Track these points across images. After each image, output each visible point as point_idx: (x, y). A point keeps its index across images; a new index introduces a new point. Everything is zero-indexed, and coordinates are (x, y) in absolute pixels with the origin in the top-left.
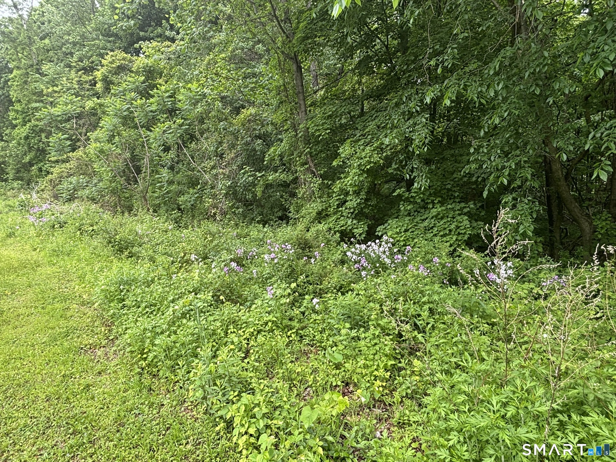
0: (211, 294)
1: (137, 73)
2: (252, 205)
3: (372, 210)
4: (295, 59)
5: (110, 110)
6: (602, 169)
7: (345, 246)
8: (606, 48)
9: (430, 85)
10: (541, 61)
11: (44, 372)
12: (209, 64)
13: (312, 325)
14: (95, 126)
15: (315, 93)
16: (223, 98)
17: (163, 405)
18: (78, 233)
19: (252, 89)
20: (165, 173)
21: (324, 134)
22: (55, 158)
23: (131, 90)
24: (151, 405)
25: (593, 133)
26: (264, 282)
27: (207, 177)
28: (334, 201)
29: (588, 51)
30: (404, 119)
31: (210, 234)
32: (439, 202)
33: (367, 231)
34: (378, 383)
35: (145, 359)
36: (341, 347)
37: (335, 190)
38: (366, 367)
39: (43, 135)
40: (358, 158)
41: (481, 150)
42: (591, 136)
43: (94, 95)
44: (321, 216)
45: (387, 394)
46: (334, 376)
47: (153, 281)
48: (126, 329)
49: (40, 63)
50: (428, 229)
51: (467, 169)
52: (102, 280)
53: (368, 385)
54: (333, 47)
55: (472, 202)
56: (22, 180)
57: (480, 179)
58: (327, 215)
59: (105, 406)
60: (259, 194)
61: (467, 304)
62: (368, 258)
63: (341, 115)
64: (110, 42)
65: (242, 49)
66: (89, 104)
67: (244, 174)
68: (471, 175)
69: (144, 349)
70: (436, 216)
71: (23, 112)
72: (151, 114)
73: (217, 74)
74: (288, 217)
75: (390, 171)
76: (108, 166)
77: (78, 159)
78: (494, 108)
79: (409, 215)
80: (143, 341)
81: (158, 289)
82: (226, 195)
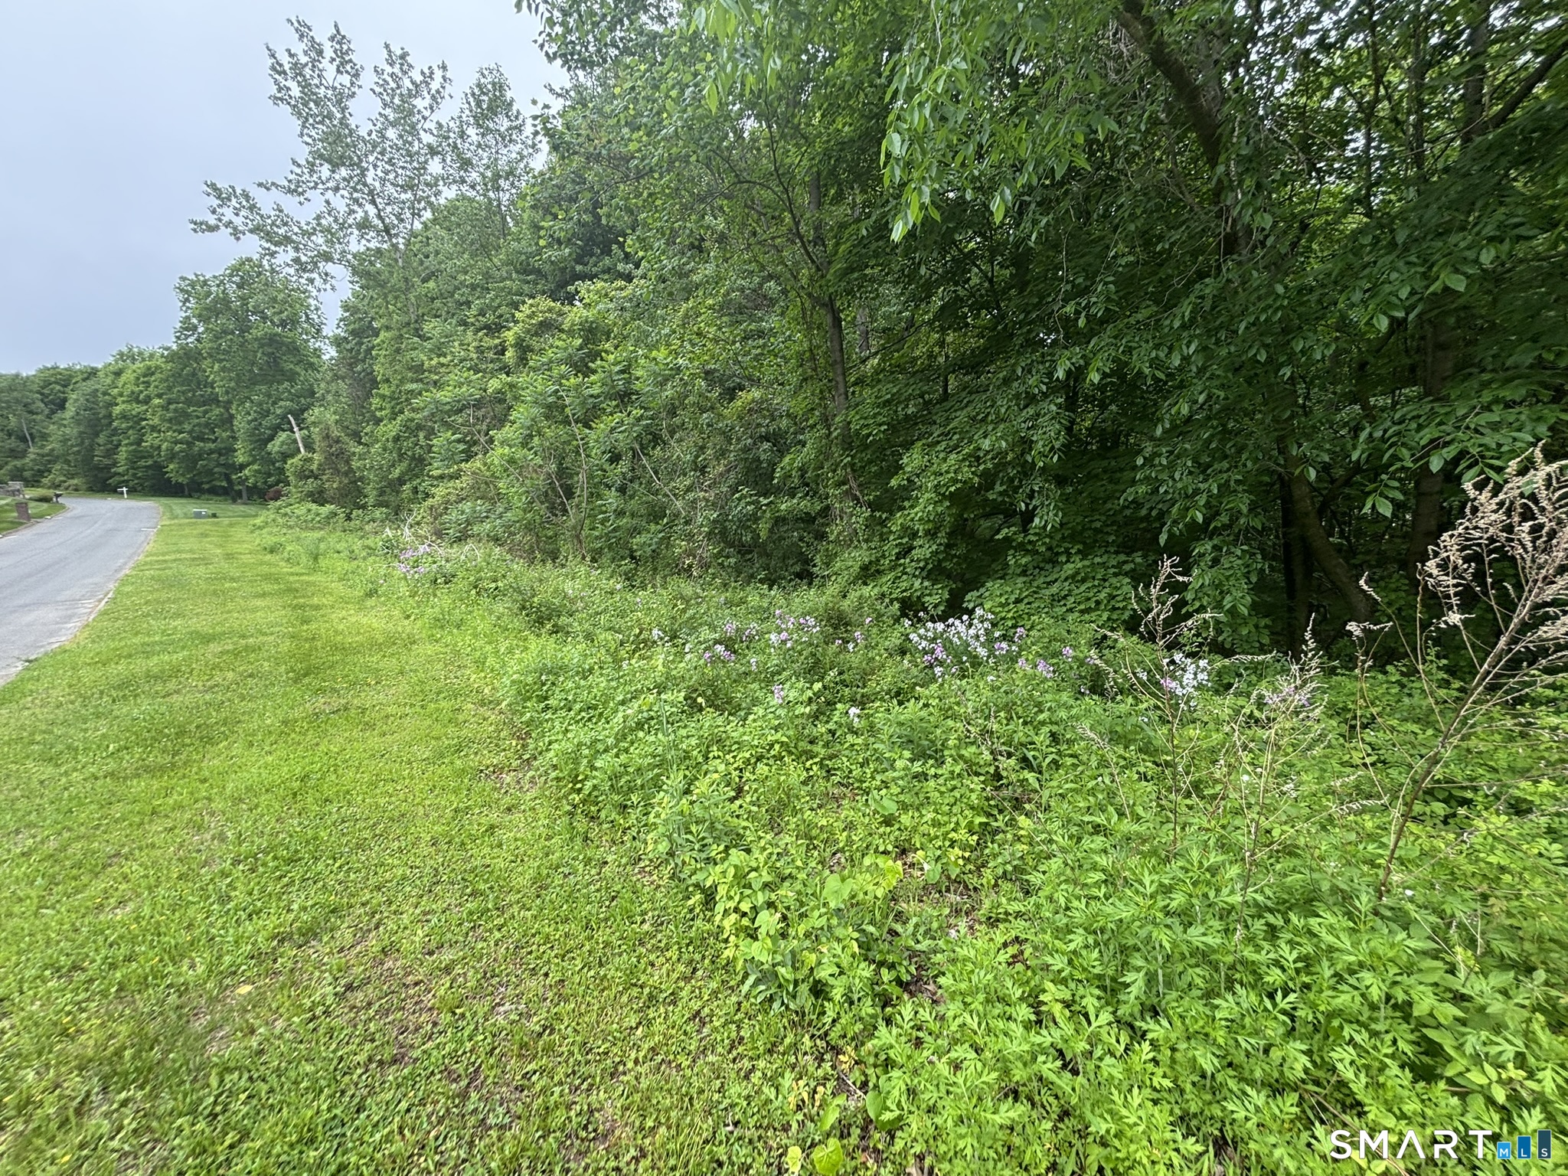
0: (683, 694)
1: (571, 333)
2: (751, 552)
3: (958, 564)
4: (830, 306)
5: (527, 395)
6: (1381, 494)
7: (907, 623)
8: (1394, 275)
9: (1066, 348)
10: (1270, 301)
11: (428, 802)
12: (686, 316)
13: (846, 752)
14: (501, 421)
15: (864, 361)
16: (707, 373)
17: (606, 863)
18: (473, 592)
19: (756, 358)
20: (612, 499)
21: (877, 433)
22: (439, 472)
23: (560, 362)
24: (588, 861)
25: (1368, 430)
26: (769, 679)
27: (679, 504)
28: (891, 548)
29: (1359, 283)
30: (1018, 405)
31: (682, 598)
32: (1079, 552)
33: (947, 601)
34: (957, 851)
35: (579, 791)
36: (895, 790)
37: (893, 529)
38: (936, 824)
39: (421, 435)
40: (935, 473)
41: (1156, 461)
42: (1363, 435)
43: (501, 369)
44: (868, 573)
45: (970, 872)
46: (881, 836)
47: (591, 670)
48: (550, 743)
49: (420, 319)
50: (1056, 599)
51: (1130, 494)
52: (513, 666)
53: (939, 853)
54: (896, 282)
55: (1140, 553)
56: (387, 507)
57: (1154, 513)
58: (878, 572)
59: (518, 859)
60: (763, 535)
61: (1118, 729)
62: (948, 646)
63: (908, 399)
64: (528, 282)
65: (742, 290)
66: (494, 384)
67: (739, 499)
68: (1137, 504)
69: (577, 776)
70: (1073, 577)
71: (392, 398)
72: (591, 400)
73: (699, 334)
74: (812, 574)
75: (991, 496)
76: (522, 485)
77: (474, 473)
78: (1182, 386)
79: (1024, 573)
80: (576, 762)
81: (600, 682)
82: (709, 535)
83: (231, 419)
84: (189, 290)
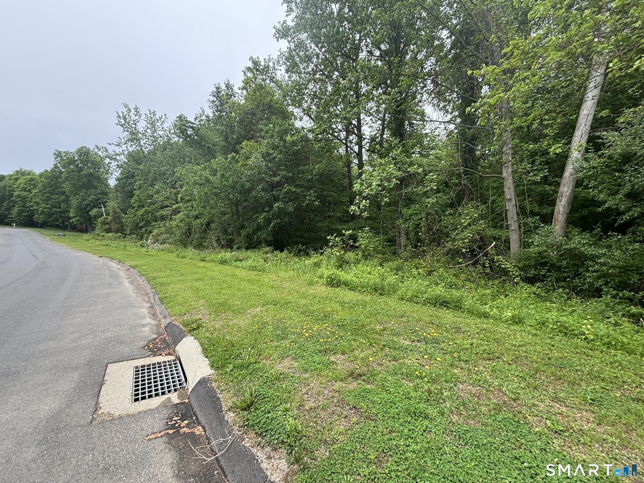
83: (68, 200)
84: (58, 154)
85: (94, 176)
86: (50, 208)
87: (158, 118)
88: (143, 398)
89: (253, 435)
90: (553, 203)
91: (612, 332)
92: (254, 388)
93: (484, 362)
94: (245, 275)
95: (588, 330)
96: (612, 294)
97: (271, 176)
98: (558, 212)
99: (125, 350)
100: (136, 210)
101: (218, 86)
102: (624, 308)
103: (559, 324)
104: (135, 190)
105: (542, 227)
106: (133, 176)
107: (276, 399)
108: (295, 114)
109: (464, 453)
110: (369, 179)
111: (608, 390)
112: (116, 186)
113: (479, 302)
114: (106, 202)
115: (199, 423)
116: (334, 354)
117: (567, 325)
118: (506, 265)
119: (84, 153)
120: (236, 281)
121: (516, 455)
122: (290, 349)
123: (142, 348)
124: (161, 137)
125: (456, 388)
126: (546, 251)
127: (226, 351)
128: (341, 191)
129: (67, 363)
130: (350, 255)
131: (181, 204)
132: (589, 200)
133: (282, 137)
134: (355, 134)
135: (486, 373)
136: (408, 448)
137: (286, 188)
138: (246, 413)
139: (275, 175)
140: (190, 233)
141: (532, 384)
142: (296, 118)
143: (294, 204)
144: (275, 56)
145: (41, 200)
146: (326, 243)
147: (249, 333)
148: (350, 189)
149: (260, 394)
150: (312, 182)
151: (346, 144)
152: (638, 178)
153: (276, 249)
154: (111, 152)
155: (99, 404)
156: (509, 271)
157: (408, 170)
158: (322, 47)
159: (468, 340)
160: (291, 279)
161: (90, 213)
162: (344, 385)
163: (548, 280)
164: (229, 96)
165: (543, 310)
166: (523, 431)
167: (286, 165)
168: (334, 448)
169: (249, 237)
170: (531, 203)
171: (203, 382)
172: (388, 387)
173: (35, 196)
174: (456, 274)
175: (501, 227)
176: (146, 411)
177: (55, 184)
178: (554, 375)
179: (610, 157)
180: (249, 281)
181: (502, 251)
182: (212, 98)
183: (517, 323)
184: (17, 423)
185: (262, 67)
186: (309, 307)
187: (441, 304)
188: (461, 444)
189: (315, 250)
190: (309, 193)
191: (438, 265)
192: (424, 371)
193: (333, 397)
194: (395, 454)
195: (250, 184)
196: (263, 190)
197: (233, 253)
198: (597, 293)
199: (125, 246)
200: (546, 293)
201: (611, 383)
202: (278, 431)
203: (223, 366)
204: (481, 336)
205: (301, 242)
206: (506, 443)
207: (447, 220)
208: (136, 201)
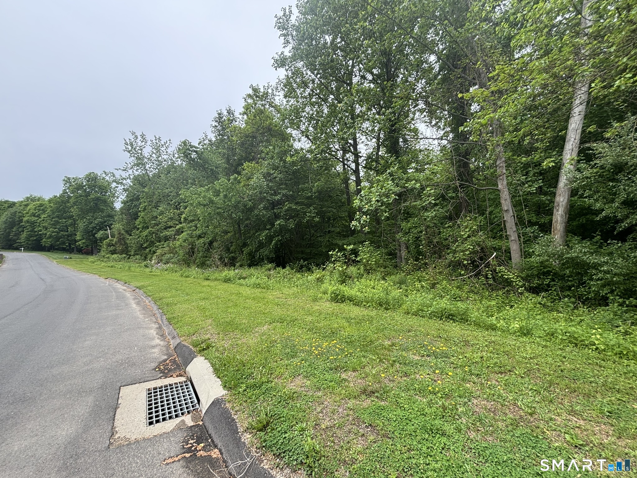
83: (75, 224)
84: (67, 181)
85: (101, 200)
86: (57, 232)
87: (163, 143)
88: (157, 421)
89: (271, 456)
90: (550, 213)
91: (622, 342)
92: (269, 408)
93: (496, 375)
94: (249, 292)
95: (597, 340)
96: (619, 302)
97: (272, 195)
98: (557, 221)
99: (137, 372)
100: (141, 232)
101: (220, 112)
102: (633, 316)
103: (568, 334)
104: (140, 211)
105: (542, 236)
106: (138, 199)
107: (291, 418)
108: (294, 136)
109: (485, 470)
110: (368, 195)
111: (624, 402)
112: (121, 209)
113: (485, 314)
114: (111, 224)
115: (216, 446)
116: (345, 371)
117: (576, 336)
118: (509, 275)
119: (92, 179)
120: (241, 300)
121: (538, 471)
122: (300, 368)
123: (153, 369)
124: (165, 161)
125: (470, 403)
126: (547, 260)
127: (237, 370)
128: (340, 207)
129: (80, 387)
130: (352, 270)
131: (184, 224)
132: (586, 209)
133: (281, 158)
134: (351, 152)
135: (499, 387)
136: (429, 467)
137: (287, 205)
138: (262, 434)
139: (275, 194)
140: (193, 253)
141: (547, 397)
142: (294, 140)
143: (295, 221)
144: (273, 83)
145: (49, 224)
146: (328, 258)
147: (258, 352)
148: (349, 205)
149: (276, 414)
150: (312, 199)
151: (343, 162)
152: (632, 186)
153: (278, 266)
154: (118, 176)
155: (115, 428)
156: (512, 281)
157: (406, 185)
158: (318, 74)
159: (477, 353)
160: (295, 296)
161: (96, 235)
162: (358, 402)
163: (553, 289)
164: (231, 121)
165: (550, 320)
166: (543, 446)
167: (286, 184)
168: (354, 469)
169: (251, 255)
170: (528, 213)
171: (216, 403)
172: (401, 403)
173: (43, 220)
174: (459, 286)
175: (501, 237)
176: (161, 435)
177: (63, 208)
178: (568, 388)
179: (602, 167)
180: (254, 299)
181: (503, 261)
182: (214, 124)
183: (525, 335)
184: (37, 450)
185: (261, 94)
186: (316, 324)
187: (448, 317)
188: (481, 462)
189: (318, 265)
190: (309, 210)
191: (441, 278)
192: (436, 386)
193: (348, 415)
194: (415, 474)
195: (252, 203)
196: (265, 208)
197: (236, 271)
198: (603, 301)
199: (130, 267)
200: (551, 302)
201: (627, 394)
202: (297, 452)
203: (236, 386)
204: (491, 348)
205: (302, 258)
206: (527, 459)
207: (446, 233)
208: (141, 222)
